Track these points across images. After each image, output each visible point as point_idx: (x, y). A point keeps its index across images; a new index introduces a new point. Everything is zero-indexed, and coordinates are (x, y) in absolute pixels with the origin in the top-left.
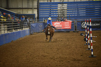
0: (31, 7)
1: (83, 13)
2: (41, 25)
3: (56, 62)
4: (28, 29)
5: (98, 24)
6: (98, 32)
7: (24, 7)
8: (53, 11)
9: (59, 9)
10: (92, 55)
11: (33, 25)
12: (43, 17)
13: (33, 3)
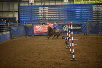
0: (12, 10)
1: (64, 16)
2: (22, 29)
3: (37, 66)
4: (8, 33)
5: (79, 28)
6: (79, 35)
7: (4, 10)
8: (34, 14)
9: (40, 12)
10: (73, 59)
11: (14, 29)
12: (24, 21)
13: (13, 6)
